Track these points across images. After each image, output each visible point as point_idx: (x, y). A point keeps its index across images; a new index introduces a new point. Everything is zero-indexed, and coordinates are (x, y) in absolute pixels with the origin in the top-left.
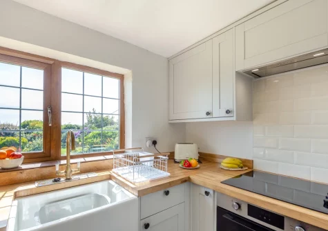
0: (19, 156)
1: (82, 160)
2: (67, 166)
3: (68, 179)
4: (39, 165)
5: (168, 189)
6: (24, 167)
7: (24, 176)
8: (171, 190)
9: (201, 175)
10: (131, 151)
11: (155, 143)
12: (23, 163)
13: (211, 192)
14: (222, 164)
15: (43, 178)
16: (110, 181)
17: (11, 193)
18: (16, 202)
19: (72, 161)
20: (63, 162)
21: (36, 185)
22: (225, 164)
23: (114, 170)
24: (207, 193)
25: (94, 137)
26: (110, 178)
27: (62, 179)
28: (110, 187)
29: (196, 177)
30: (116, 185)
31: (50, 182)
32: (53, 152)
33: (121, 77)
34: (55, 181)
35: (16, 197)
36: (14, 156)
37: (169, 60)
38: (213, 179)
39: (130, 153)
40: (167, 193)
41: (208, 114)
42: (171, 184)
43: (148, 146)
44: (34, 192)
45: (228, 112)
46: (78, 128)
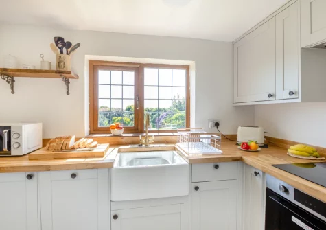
0: (121, 128)
1: (157, 134)
2: (146, 137)
3: (147, 146)
4: (131, 135)
5: (218, 164)
6: (124, 135)
7: (124, 140)
8: (221, 165)
9: (255, 157)
10: (194, 130)
11: (217, 124)
12: (124, 133)
13: (261, 173)
14: (289, 150)
15: (133, 143)
16: (174, 152)
17: (117, 149)
18: (119, 154)
19: (149, 134)
20: (145, 134)
21: (129, 146)
22: (292, 150)
23: (178, 144)
24: (256, 174)
25: (177, 118)
26: (174, 149)
27: (144, 145)
28: (174, 155)
29: (249, 159)
30: (177, 154)
31: (136, 146)
32: (139, 127)
33: (187, 68)
34: (139, 146)
35: (119, 151)
36: (119, 128)
37: (233, 44)
38: (267, 162)
39: (193, 131)
40: (217, 167)
41: (270, 96)
42: (220, 160)
43: (210, 126)
44: (128, 150)
45: (291, 93)
46: (165, 111)
